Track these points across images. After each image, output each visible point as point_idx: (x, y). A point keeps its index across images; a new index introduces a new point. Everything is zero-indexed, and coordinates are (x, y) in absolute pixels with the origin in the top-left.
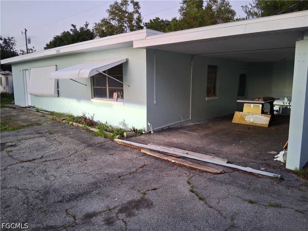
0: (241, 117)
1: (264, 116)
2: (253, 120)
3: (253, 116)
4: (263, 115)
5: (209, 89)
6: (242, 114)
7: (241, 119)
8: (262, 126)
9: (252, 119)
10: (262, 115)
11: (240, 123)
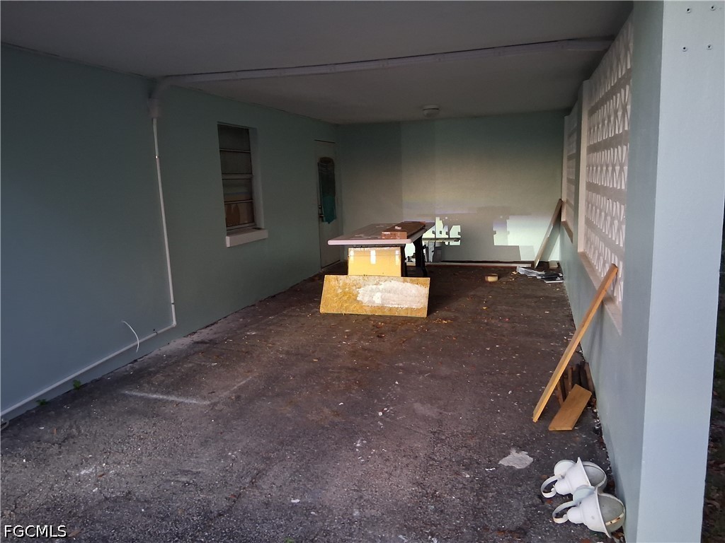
0: (345, 294)
1: (412, 282)
2: (383, 299)
3: (381, 287)
4: (408, 279)
5: (233, 206)
6: (348, 281)
7: (345, 298)
8: (409, 315)
9: (378, 295)
10: (404, 281)
11: (344, 312)
